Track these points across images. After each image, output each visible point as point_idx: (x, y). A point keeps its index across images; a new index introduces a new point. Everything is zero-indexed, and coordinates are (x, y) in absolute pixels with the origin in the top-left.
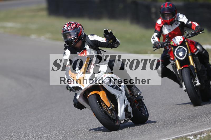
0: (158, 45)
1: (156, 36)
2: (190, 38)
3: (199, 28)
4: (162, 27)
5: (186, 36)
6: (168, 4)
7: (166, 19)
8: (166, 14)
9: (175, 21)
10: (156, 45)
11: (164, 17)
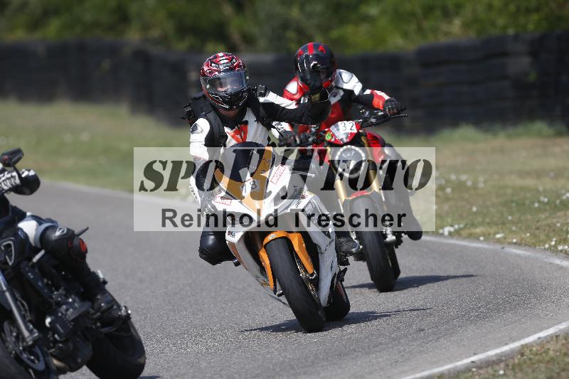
0: (293, 141)
2: (374, 127)
5: (363, 122)
6: (316, 47)
9: (331, 88)
10: (286, 139)
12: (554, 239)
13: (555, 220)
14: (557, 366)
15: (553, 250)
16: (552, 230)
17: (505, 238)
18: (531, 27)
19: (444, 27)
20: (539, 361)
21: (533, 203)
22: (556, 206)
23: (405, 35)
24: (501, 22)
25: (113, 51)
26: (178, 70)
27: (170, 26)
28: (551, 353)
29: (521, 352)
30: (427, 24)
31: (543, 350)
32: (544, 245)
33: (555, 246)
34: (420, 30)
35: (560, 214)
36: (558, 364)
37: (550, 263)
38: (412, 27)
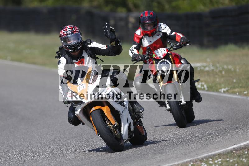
0: (138, 58)
1: (135, 48)
2: (175, 50)
3: (185, 40)
4: (142, 38)
5: (170, 49)
6: (149, 13)
7: (147, 30)
8: (147, 24)
9: (156, 32)
10: (135, 58)
11: (144, 28)
17: (248, 93)
25: (77, 11)
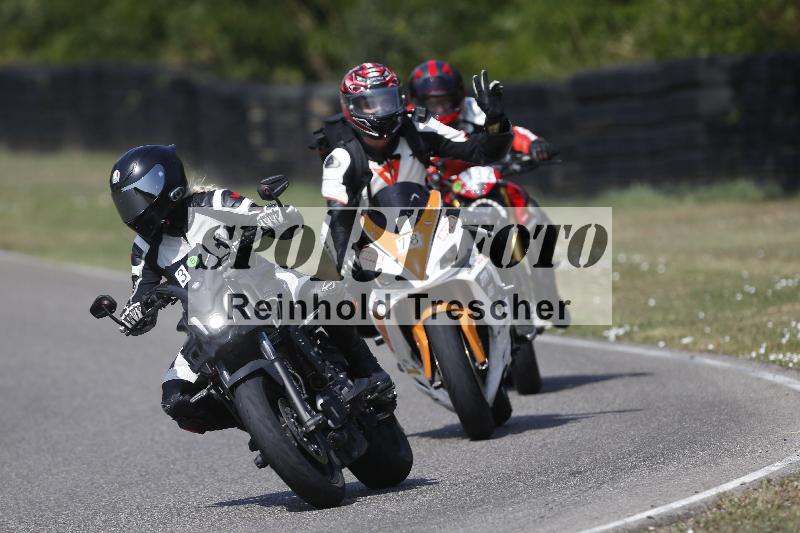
5: (502, 170)
6: (440, 66)
8: (433, 99)
12: (764, 345)
13: (765, 319)
14: (768, 523)
15: (763, 361)
16: (760, 333)
17: (695, 343)
18: (731, 46)
19: (610, 46)
20: (743, 517)
21: (734, 294)
22: (766, 299)
23: (555, 58)
24: (689, 39)
25: (143, 80)
26: (235, 106)
27: (223, 45)
28: (759, 504)
29: (717, 503)
30: (586, 43)
31: (747, 501)
32: (750, 353)
33: (766, 355)
34: (576, 51)
35: (772, 309)
36: (769, 520)
37: (759, 379)
38: (565, 47)
